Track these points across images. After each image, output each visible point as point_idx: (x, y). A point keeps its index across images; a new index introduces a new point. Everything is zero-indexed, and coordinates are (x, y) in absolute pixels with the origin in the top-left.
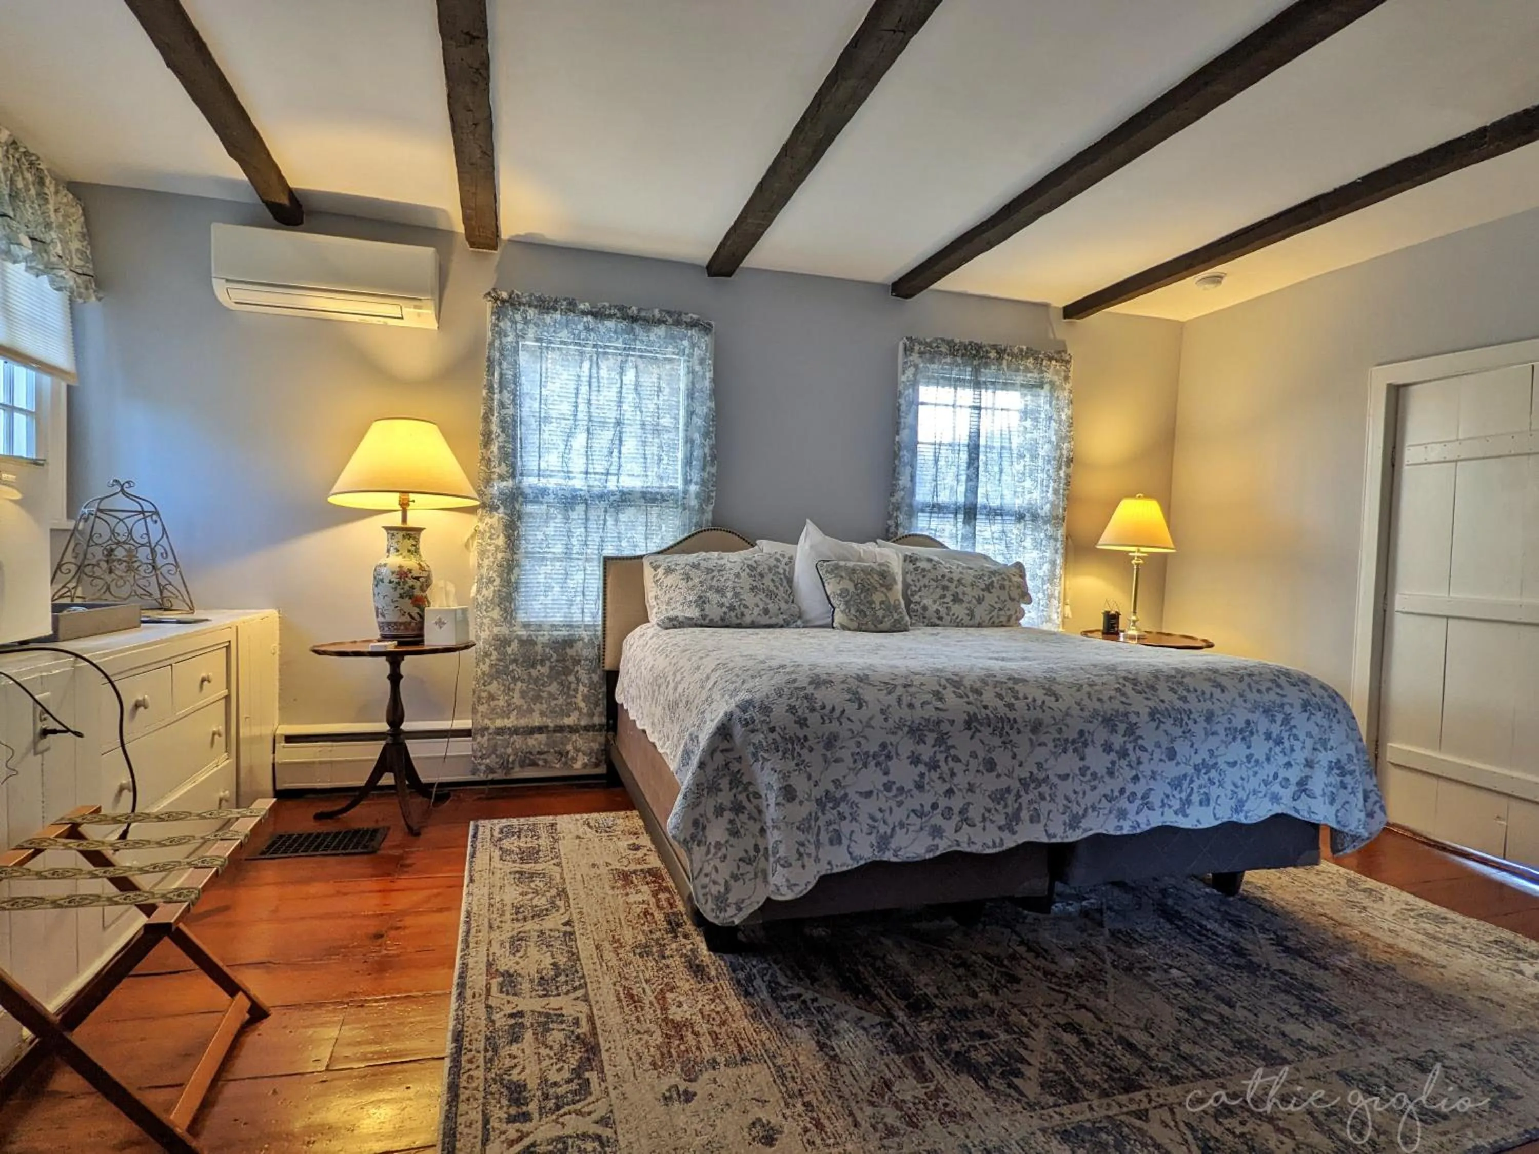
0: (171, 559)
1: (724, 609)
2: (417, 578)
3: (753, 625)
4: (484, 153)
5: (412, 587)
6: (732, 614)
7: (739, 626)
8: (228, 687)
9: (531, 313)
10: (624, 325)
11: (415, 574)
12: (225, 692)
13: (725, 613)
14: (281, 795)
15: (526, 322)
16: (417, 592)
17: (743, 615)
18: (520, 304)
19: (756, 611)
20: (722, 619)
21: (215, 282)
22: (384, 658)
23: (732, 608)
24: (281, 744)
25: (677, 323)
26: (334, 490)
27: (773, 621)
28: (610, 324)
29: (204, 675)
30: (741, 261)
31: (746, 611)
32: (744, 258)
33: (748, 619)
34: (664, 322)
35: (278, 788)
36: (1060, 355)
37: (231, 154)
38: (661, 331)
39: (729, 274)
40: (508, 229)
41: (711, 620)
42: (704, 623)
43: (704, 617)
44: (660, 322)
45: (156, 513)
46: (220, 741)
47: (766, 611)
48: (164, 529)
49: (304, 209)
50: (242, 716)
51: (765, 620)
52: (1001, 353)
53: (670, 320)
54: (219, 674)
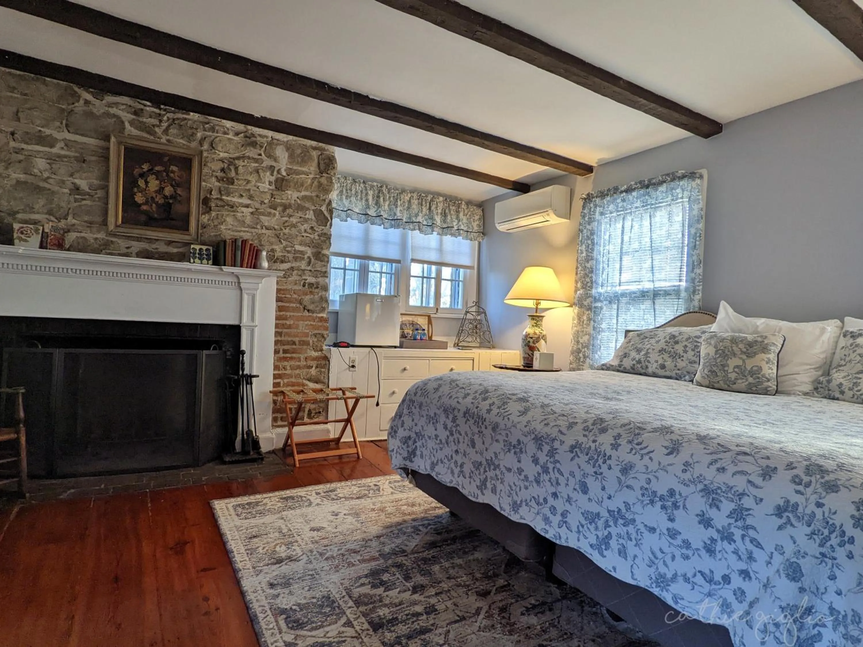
1: (634, 362)
2: (531, 338)
3: (655, 375)
5: (529, 342)
6: (639, 366)
7: (646, 375)
9: (598, 200)
10: (642, 192)
11: (531, 336)
13: (634, 365)
15: (596, 206)
16: (531, 344)
17: (647, 367)
18: (593, 198)
19: (655, 365)
20: (633, 368)
21: (496, 225)
23: (639, 362)
25: (673, 180)
26: (506, 298)
27: (668, 374)
28: (634, 194)
31: (649, 365)
33: (650, 370)
34: (665, 182)
38: (663, 188)
41: (625, 368)
42: (620, 369)
43: (620, 366)
44: (663, 182)
47: (663, 367)
49: (529, 185)
51: (661, 372)
53: (669, 179)
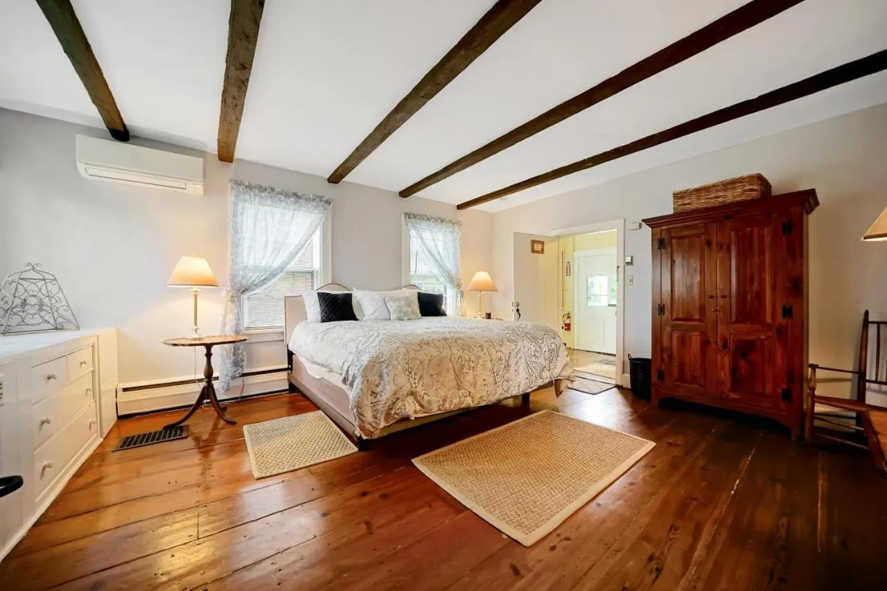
0: (64, 303)
4: (237, 119)
8: (94, 365)
10: (296, 200)
12: (92, 369)
14: (120, 418)
21: (78, 164)
22: (203, 347)
24: (120, 393)
29: (82, 360)
30: (343, 177)
32: (346, 175)
35: (119, 414)
36: (458, 223)
37: (94, 102)
39: (337, 182)
40: (238, 154)
44: (314, 200)
45: (55, 280)
46: (90, 393)
48: (60, 287)
49: (130, 134)
50: (102, 380)
52: (442, 221)
54: (89, 361)
